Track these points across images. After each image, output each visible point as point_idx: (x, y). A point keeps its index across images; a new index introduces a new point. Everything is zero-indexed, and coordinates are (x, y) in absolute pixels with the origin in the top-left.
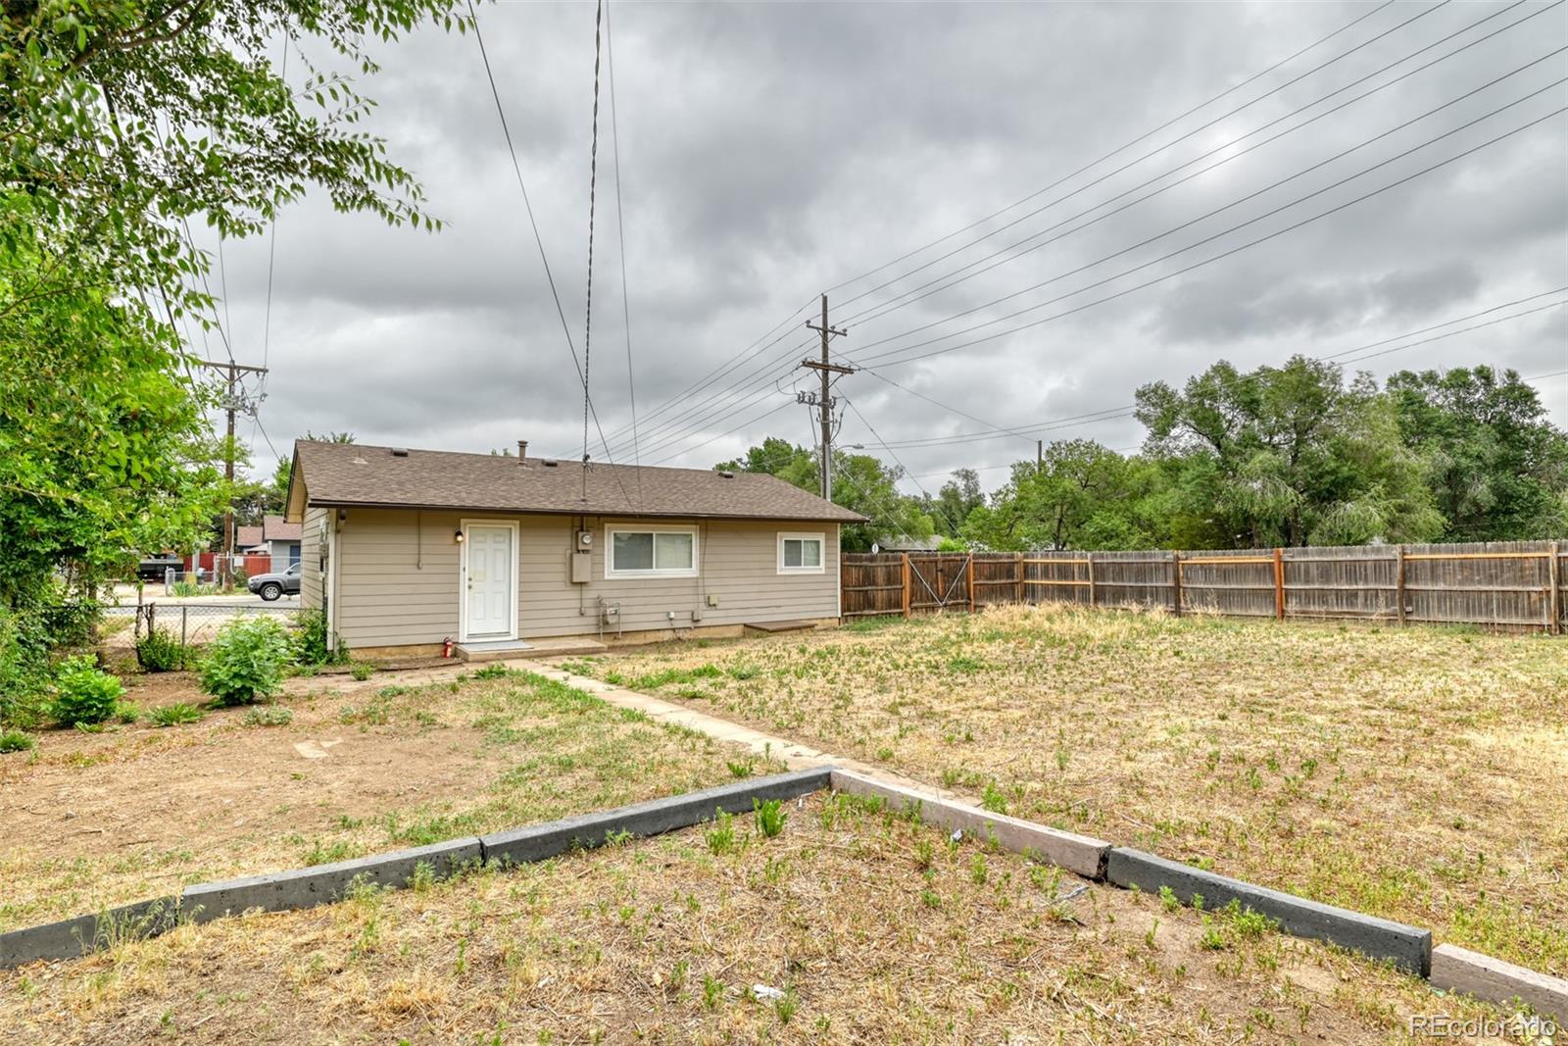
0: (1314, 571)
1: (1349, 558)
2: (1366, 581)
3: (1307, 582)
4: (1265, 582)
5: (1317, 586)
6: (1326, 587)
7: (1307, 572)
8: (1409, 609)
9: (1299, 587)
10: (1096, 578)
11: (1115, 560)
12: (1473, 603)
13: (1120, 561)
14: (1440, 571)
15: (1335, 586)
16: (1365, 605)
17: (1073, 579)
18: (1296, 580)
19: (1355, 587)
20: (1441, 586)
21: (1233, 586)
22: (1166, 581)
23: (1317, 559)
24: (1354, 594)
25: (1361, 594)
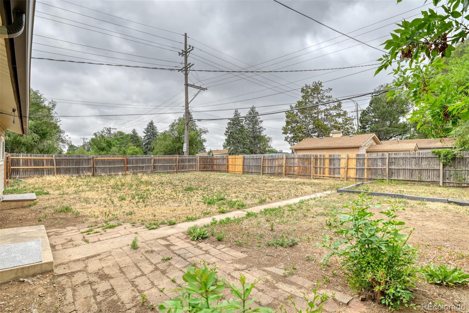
0: (134, 161)
1: (142, 158)
2: (146, 164)
3: (132, 164)
4: (122, 165)
5: (135, 165)
6: (137, 165)
7: (132, 162)
8: (154, 170)
9: (131, 166)
10: (57, 165)
11: (66, 158)
12: (165, 168)
13: (68, 158)
14: (160, 161)
15: (139, 165)
16: (145, 170)
17: (43, 166)
18: (130, 164)
19: (143, 165)
20: (160, 165)
21: (112, 166)
22: (88, 165)
23: (135, 158)
24: (143, 167)
25: (144, 167)
